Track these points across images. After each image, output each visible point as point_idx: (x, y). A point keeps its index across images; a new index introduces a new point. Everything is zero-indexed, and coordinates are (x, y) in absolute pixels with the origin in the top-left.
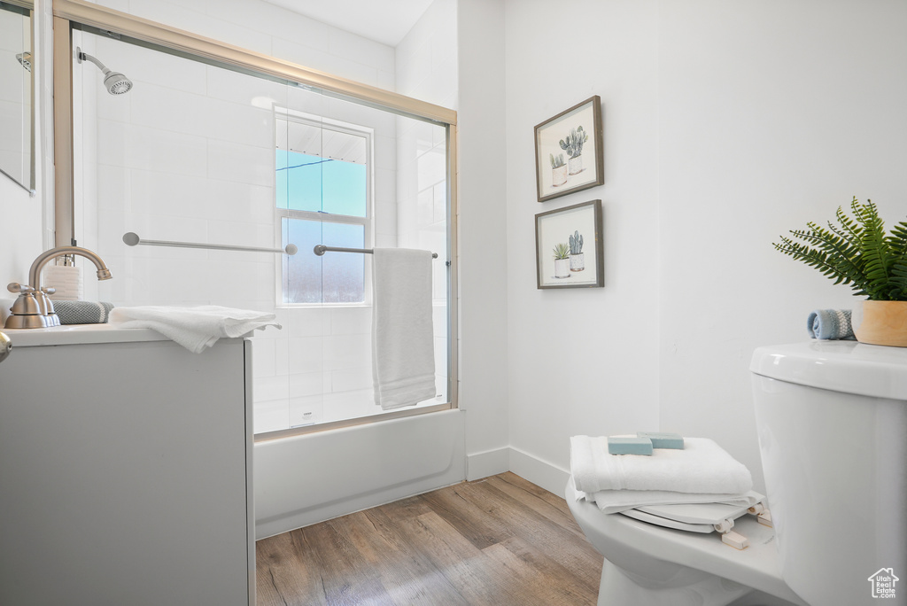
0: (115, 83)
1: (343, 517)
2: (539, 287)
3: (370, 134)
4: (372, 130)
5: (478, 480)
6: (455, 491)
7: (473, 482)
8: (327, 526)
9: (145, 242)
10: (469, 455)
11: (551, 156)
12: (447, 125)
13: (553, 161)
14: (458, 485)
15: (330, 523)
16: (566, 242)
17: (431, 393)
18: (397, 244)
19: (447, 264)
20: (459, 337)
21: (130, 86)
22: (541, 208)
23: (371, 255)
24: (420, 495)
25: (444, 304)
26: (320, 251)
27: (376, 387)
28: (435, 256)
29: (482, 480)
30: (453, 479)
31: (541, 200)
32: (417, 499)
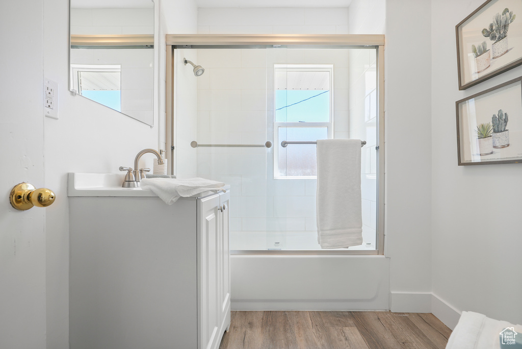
0: (198, 71)
1: (296, 312)
2: (460, 164)
3: (331, 68)
4: (331, 66)
5: (400, 313)
6: (378, 316)
7: (396, 313)
8: (285, 314)
9: (199, 146)
10: (392, 292)
11: (474, 46)
12: (377, 47)
13: (475, 51)
14: (382, 312)
15: (287, 313)
16: (488, 121)
17: (359, 241)
18: (349, 137)
19: (377, 148)
20: (386, 203)
21: (203, 71)
22: (462, 95)
23: (316, 145)
24: (350, 312)
25: (374, 177)
26: (284, 144)
27: (318, 232)
28: (364, 143)
29: (403, 313)
30: (379, 306)
31: (462, 88)
32: (348, 314)
